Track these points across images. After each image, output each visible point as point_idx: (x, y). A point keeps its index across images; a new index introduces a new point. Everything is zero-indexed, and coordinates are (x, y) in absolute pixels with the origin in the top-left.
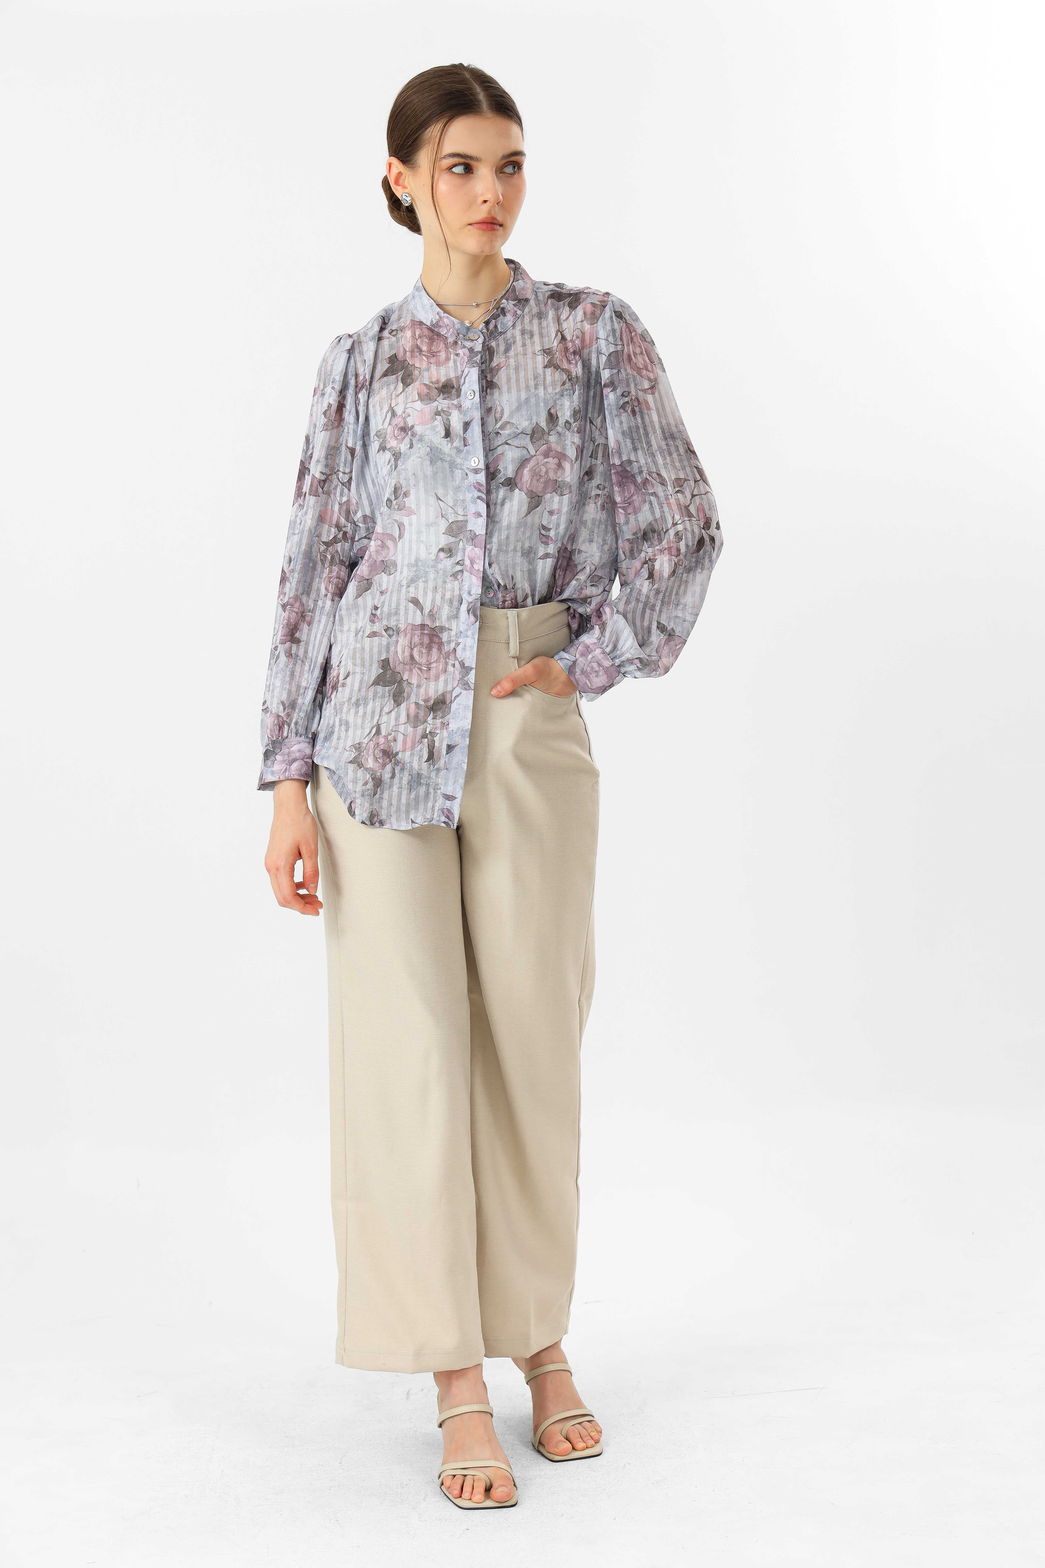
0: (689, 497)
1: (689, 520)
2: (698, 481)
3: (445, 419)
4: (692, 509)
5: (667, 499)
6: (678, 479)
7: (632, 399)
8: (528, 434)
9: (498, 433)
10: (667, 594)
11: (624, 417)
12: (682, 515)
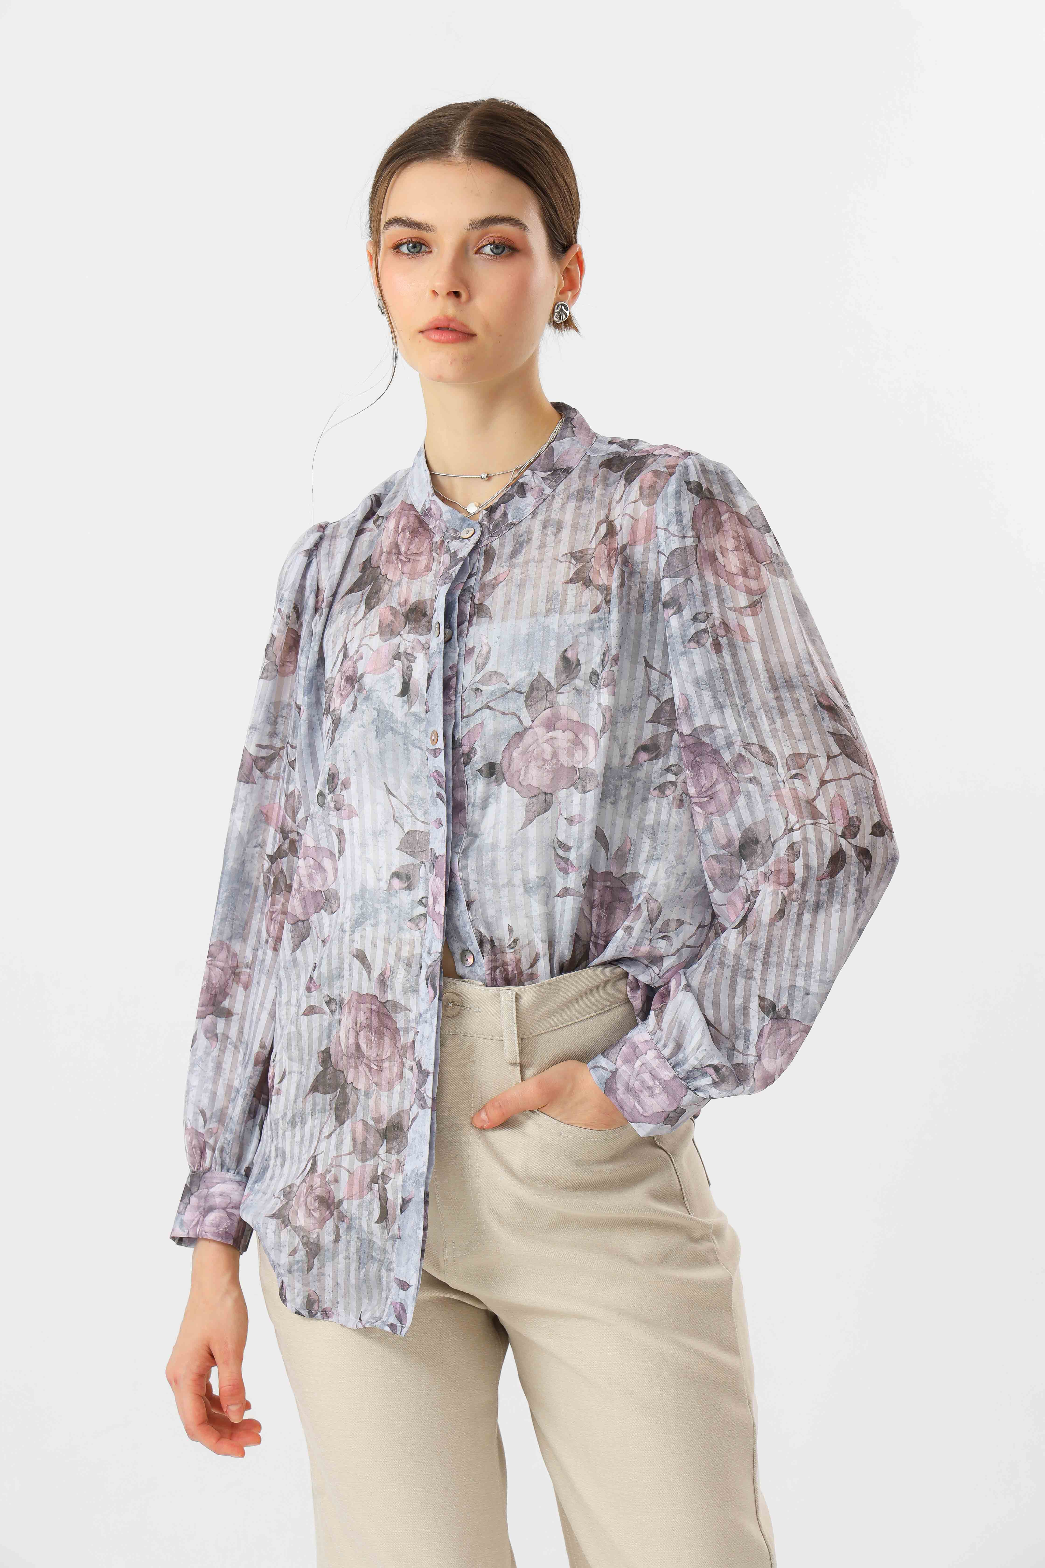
0: (815, 783)
1: (815, 824)
2: (836, 756)
3: (406, 667)
4: (821, 805)
5: (776, 788)
6: (793, 756)
7: (713, 626)
8: (523, 693)
9: (478, 689)
10: (774, 950)
11: (697, 654)
12: (801, 815)
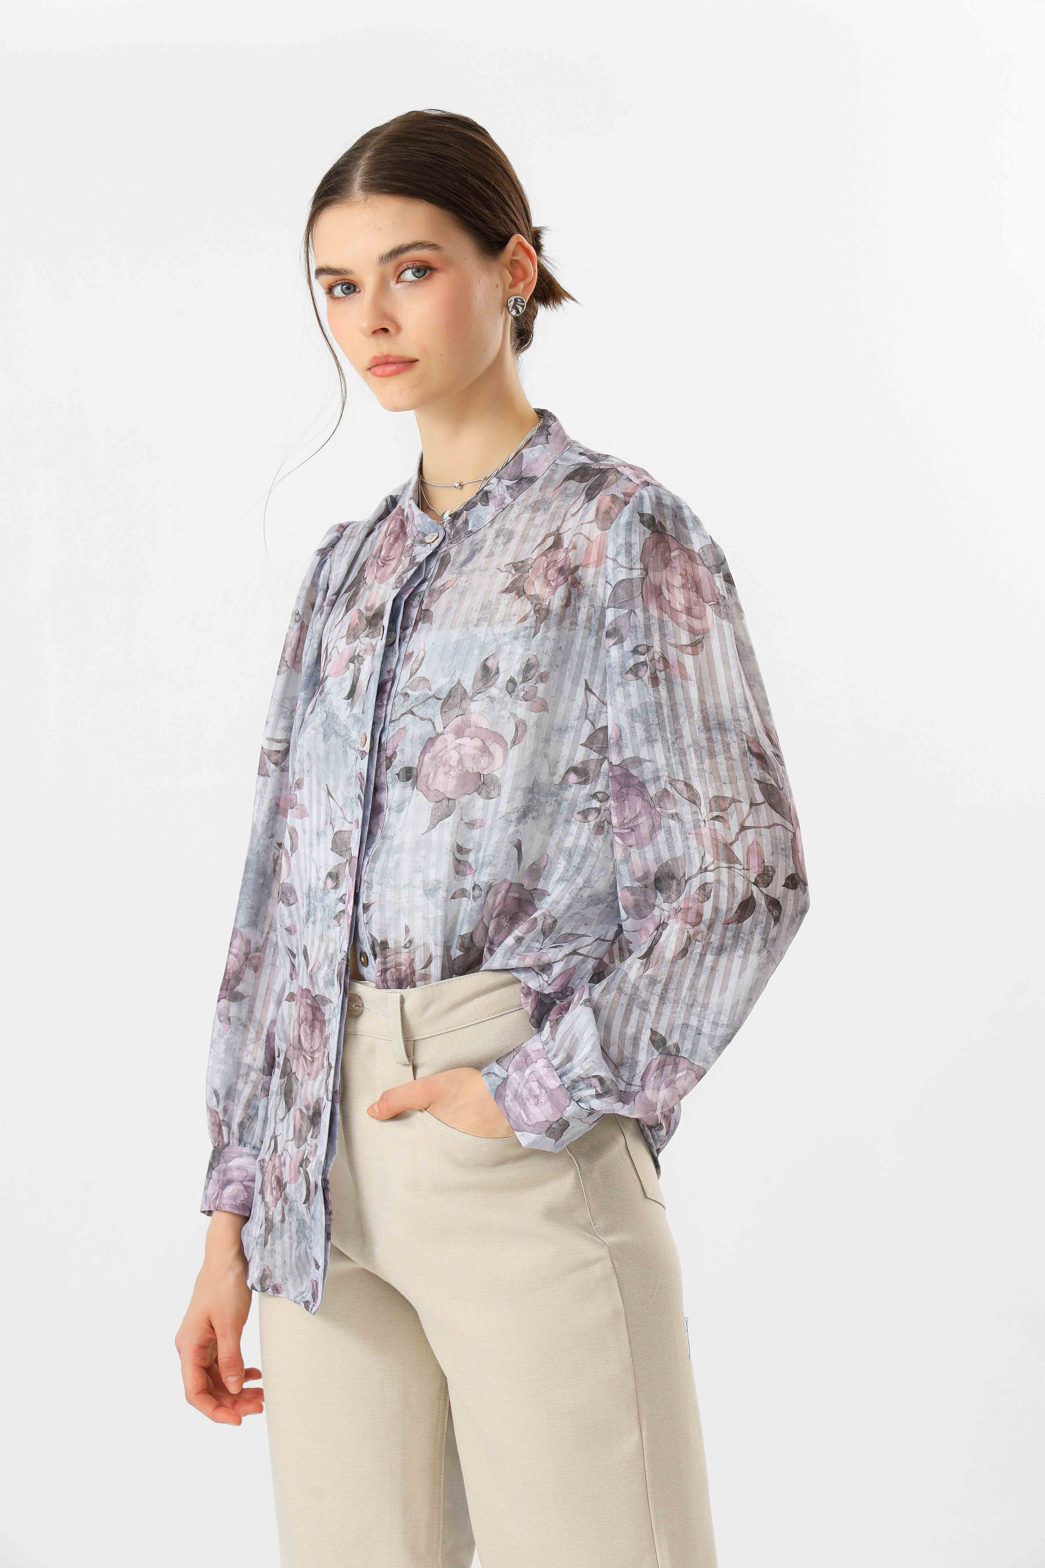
1: (729, 868)
2: (759, 804)
3: (356, 669)
5: (696, 826)
6: (717, 798)
7: (653, 659)
8: (439, 698)
9: (406, 694)
10: (673, 986)
11: (633, 686)
